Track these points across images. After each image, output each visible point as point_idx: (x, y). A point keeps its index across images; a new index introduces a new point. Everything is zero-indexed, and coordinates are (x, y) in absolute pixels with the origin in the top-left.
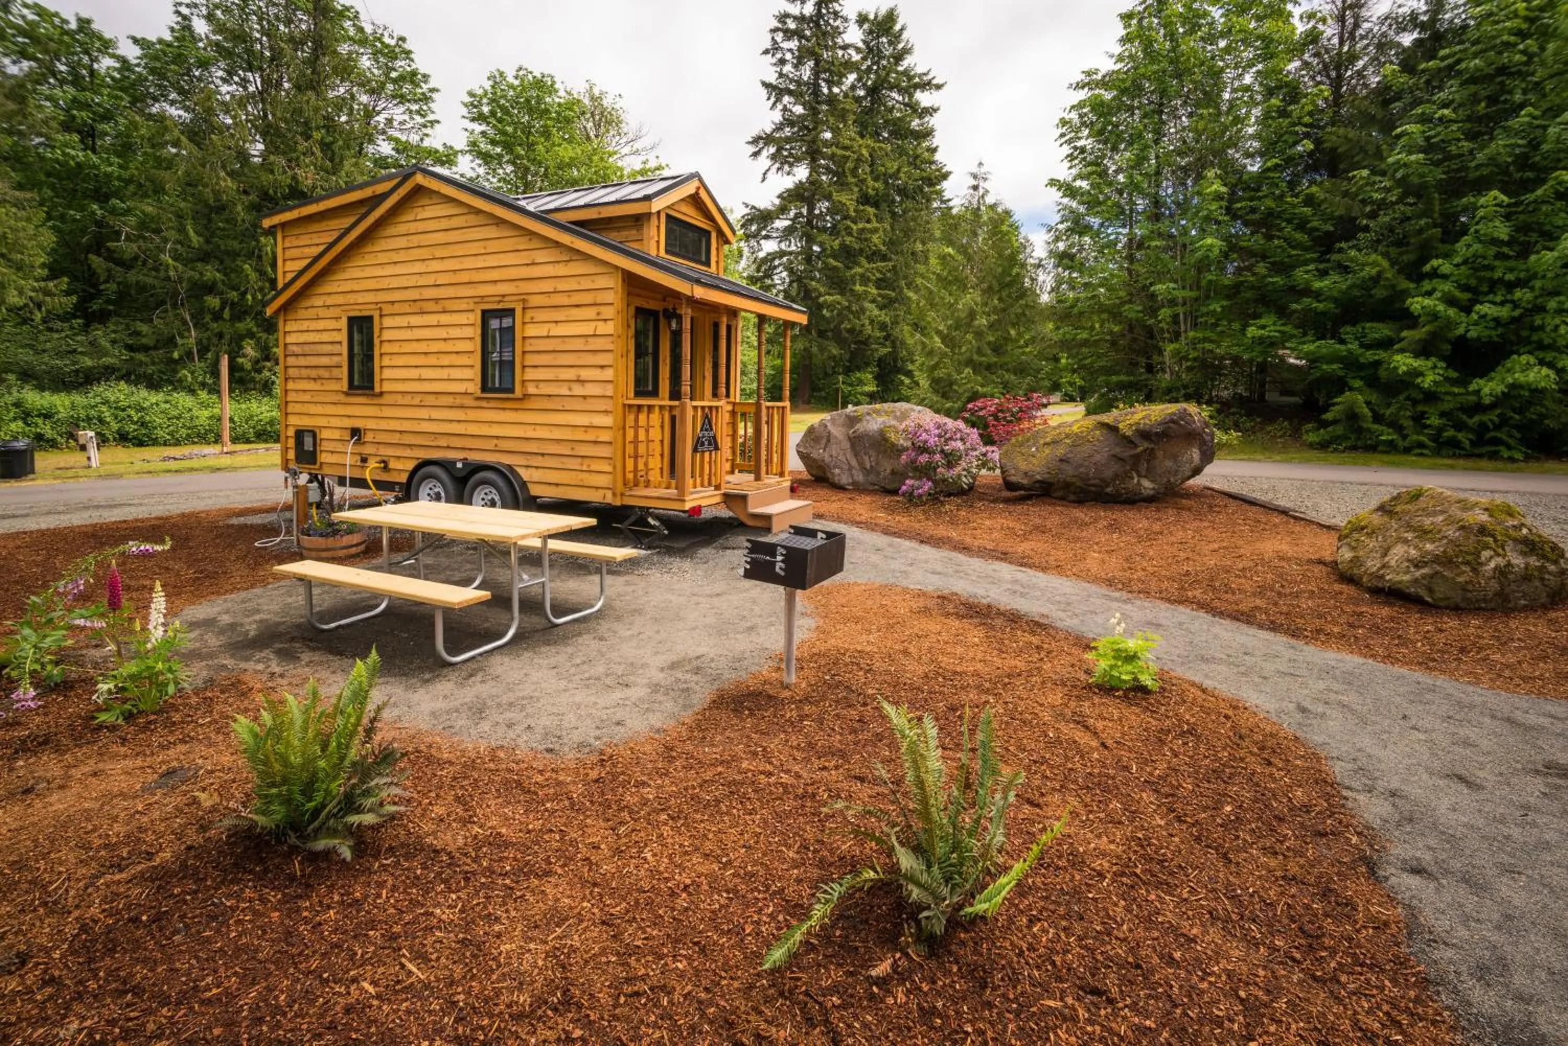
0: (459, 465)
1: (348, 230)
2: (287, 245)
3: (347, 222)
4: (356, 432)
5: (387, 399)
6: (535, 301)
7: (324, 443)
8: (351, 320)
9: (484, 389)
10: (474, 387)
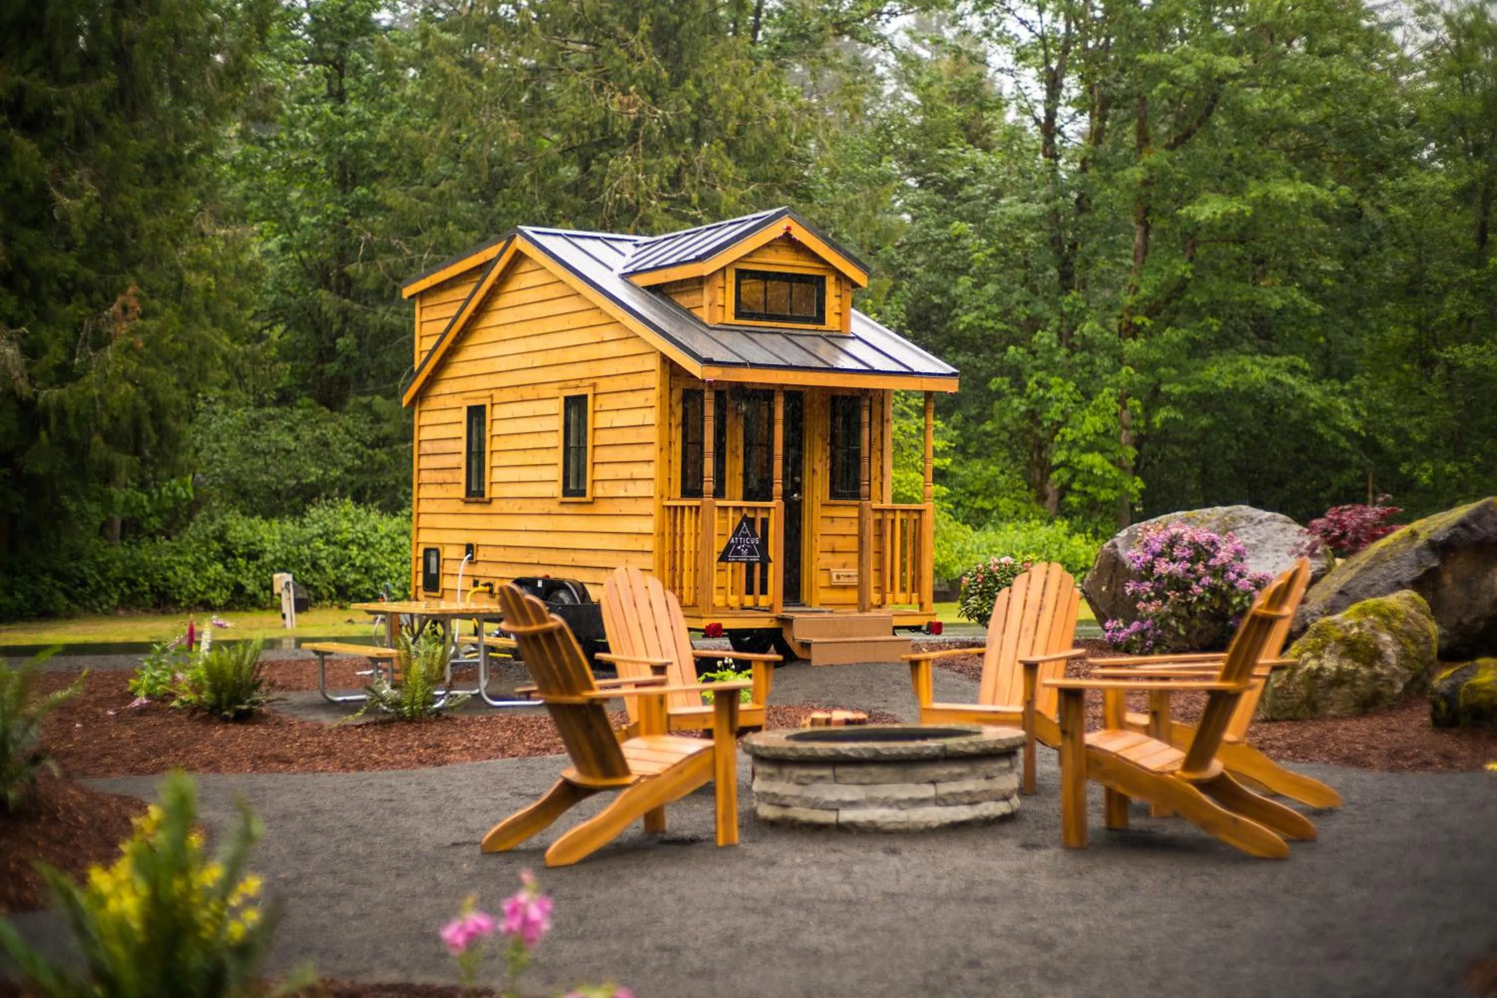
0: (540, 584)
1: (468, 301)
2: (424, 318)
3: (469, 289)
4: (470, 548)
5: (496, 507)
6: (604, 385)
7: (447, 563)
8: (470, 409)
9: (566, 492)
10: (556, 490)
